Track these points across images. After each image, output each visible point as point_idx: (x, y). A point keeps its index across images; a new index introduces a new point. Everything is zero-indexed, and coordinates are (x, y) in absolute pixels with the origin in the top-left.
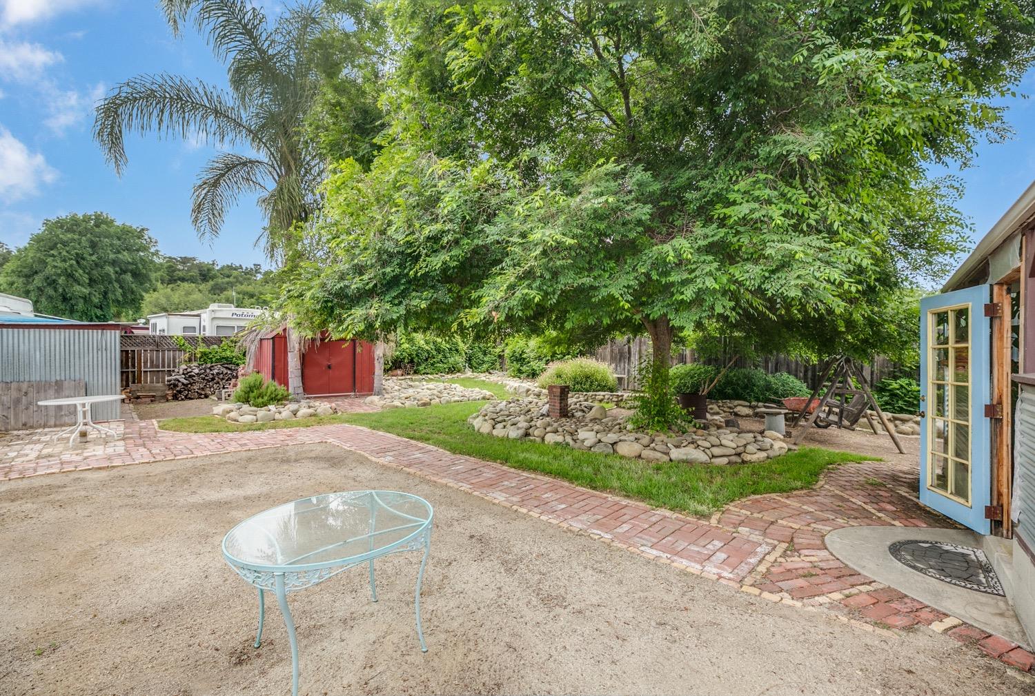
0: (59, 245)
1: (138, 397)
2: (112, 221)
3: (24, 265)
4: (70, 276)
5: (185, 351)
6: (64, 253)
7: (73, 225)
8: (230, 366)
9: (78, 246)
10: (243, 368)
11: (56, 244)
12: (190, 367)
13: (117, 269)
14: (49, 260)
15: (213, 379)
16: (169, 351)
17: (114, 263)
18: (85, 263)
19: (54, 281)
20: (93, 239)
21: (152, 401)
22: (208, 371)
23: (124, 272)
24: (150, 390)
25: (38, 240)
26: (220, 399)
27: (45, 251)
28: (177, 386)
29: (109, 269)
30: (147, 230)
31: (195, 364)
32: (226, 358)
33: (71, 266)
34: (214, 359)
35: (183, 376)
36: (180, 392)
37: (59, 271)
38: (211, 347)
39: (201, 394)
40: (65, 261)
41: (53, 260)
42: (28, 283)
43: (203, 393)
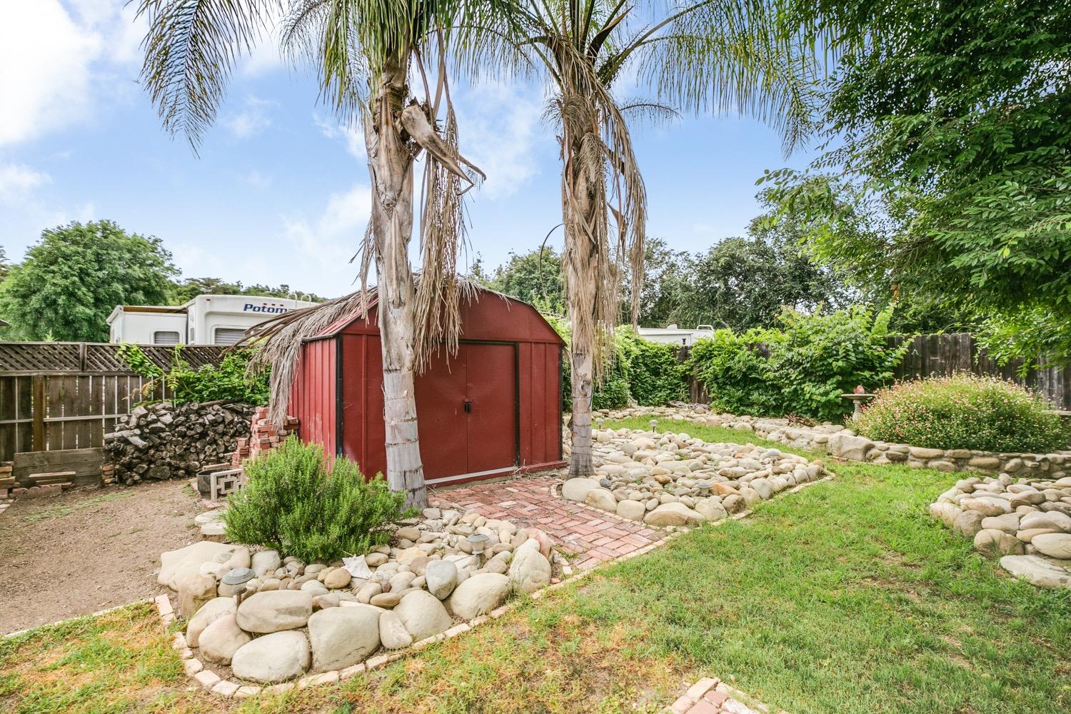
0: (60, 259)
1: (32, 483)
2: (122, 232)
3: (21, 284)
4: (71, 295)
5: (144, 377)
6: (66, 269)
7: (77, 236)
8: (238, 407)
9: (82, 260)
10: (263, 416)
11: (57, 258)
12: (155, 411)
13: (127, 286)
14: (48, 277)
15: (203, 435)
16: (110, 376)
17: (123, 280)
18: (89, 279)
19: (55, 302)
20: (100, 251)
21: (65, 489)
22: (193, 417)
23: (135, 289)
24: (65, 464)
25: (37, 253)
26: (205, 493)
27: (45, 266)
28: (124, 453)
29: (118, 287)
30: (161, 241)
31: (167, 403)
32: (231, 391)
33: (74, 283)
34: (205, 393)
35: (138, 431)
36: (130, 467)
37: (59, 290)
38: (201, 369)
39: (178, 468)
40: (66, 278)
41: (53, 278)
42: (25, 304)
43: (182, 464)
